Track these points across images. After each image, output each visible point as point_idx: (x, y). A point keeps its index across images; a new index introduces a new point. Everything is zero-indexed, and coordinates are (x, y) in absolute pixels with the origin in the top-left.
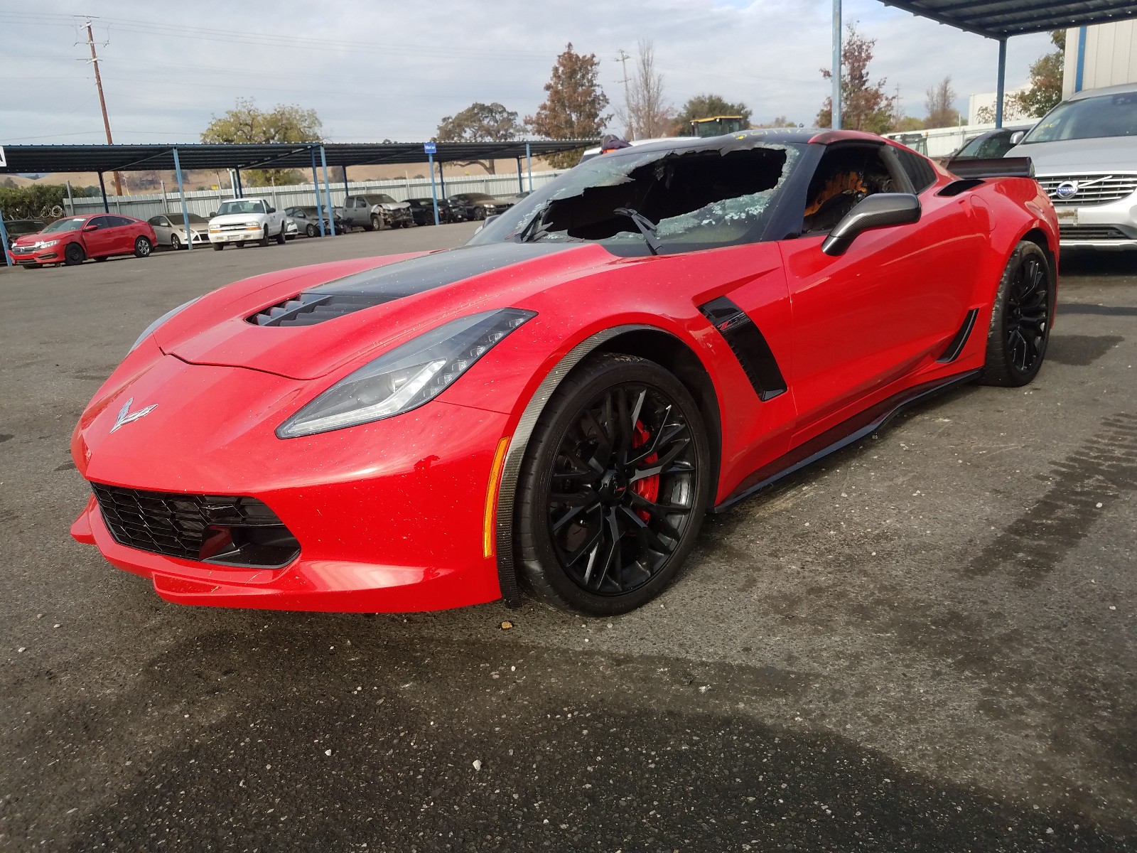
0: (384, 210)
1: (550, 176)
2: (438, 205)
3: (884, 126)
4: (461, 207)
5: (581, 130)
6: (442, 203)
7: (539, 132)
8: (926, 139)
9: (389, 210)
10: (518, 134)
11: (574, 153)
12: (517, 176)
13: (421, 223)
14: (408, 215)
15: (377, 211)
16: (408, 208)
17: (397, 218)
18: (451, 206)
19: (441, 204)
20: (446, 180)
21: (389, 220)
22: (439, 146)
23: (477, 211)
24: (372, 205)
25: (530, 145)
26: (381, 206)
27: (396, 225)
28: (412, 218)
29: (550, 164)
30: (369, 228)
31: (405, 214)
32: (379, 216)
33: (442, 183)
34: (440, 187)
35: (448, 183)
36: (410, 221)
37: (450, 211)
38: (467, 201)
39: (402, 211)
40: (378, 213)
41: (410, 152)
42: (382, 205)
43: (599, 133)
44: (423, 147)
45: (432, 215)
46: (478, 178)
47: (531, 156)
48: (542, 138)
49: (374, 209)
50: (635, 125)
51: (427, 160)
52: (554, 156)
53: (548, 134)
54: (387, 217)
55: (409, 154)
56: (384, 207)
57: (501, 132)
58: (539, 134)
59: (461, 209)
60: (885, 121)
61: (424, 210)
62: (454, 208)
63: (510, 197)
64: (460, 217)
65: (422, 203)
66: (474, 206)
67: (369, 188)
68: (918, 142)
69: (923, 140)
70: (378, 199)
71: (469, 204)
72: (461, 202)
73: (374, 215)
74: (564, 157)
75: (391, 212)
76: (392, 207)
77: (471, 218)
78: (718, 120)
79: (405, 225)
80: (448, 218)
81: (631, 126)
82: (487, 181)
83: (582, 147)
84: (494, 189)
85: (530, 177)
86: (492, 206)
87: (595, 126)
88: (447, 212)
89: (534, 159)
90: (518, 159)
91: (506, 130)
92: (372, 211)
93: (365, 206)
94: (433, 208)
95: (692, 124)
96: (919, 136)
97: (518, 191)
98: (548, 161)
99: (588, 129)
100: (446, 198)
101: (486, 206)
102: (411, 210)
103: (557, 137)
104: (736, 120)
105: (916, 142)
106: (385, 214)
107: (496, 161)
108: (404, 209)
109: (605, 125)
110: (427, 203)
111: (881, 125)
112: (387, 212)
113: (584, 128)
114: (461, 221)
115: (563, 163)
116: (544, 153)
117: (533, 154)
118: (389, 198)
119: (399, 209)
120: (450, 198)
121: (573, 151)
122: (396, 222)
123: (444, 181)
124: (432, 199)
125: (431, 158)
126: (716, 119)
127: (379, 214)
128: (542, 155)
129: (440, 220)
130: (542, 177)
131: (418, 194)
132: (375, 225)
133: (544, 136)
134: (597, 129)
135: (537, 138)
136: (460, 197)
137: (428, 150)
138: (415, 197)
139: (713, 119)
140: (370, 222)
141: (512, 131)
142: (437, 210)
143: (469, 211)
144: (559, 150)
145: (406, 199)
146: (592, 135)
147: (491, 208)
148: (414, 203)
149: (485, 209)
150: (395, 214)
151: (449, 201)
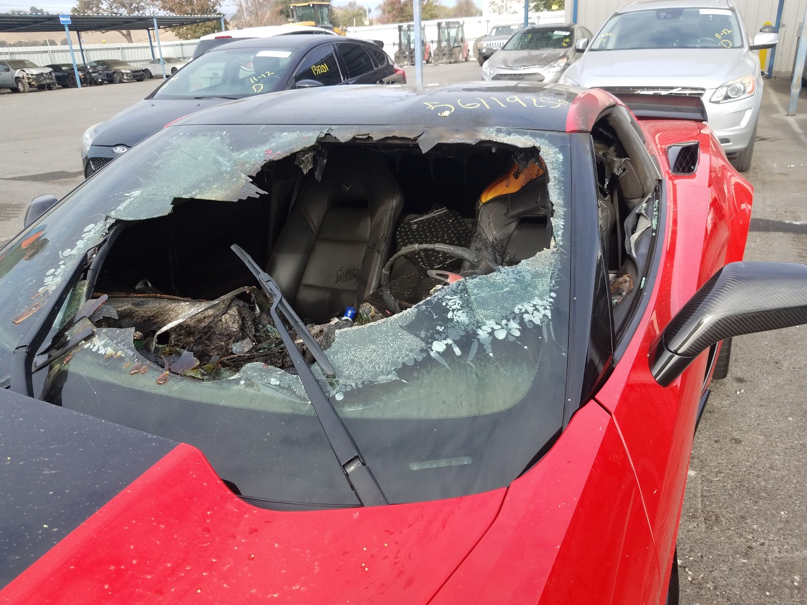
0: (27, 74)
1: (177, 45)
2: (78, 70)
3: (432, 14)
4: (100, 72)
5: (200, 8)
6: (82, 69)
7: (164, 8)
8: (463, 25)
9: (32, 75)
10: (148, 7)
11: (196, 27)
12: (149, 44)
13: (65, 86)
14: (51, 79)
15: (21, 75)
16: (50, 73)
17: (40, 81)
18: (91, 71)
19: (80, 69)
20: (84, 47)
21: (33, 83)
22: (73, 18)
23: (115, 75)
24: (15, 69)
25: (157, 19)
26: (24, 71)
27: (41, 88)
28: (56, 81)
29: (176, 35)
30: (15, 90)
31: (48, 78)
32: (23, 81)
33: (82, 50)
34: (80, 53)
35: (87, 50)
36: (54, 84)
37: (90, 75)
38: (105, 67)
39: (45, 75)
40: (21, 77)
41: (47, 23)
42: (25, 69)
43: (215, 11)
44: (59, 18)
45: (74, 79)
46: (115, 45)
47: (159, 28)
48: (167, 13)
49: (18, 73)
50: (244, 5)
51: (64, 30)
52: (180, 29)
53: (172, 10)
54: (31, 80)
55: (49, 23)
56: (27, 72)
57: (134, 5)
58: (164, 9)
59: (100, 74)
60: (433, 10)
61: (66, 74)
62: (94, 72)
63: (145, 63)
64: (100, 80)
65: (64, 68)
66: (112, 71)
67: (11, 53)
68: (458, 27)
69: (460, 26)
70: (20, 64)
71: (107, 69)
72: (100, 68)
73: (18, 79)
74: (187, 29)
75: (34, 76)
76: (35, 72)
77: (111, 82)
78: (311, 5)
79: (49, 87)
80: (88, 81)
81: (241, 6)
82: (122, 48)
83: (202, 22)
84: (130, 56)
85: (159, 46)
86: (128, 72)
87: (212, 5)
88: (88, 76)
89: (161, 31)
90: (149, 30)
91: (138, 4)
92: (16, 75)
93: (8, 70)
94: (74, 72)
95: (291, 7)
96: (458, 23)
97: (151, 57)
98: (175, 33)
99: (205, 7)
100: (86, 62)
101: (124, 71)
102: (53, 74)
103: (180, 12)
104: (325, 5)
105: (456, 27)
106: (29, 78)
107: (131, 31)
108: (47, 74)
109: (220, 4)
110: (68, 68)
111: (430, 13)
112: (30, 76)
113: (202, 6)
114: (101, 84)
115: (187, 35)
116: (170, 26)
117: (161, 27)
118: (32, 63)
119: (42, 74)
120: (89, 64)
121: (195, 25)
122: (40, 85)
123: (83, 48)
124: (72, 64)
125: (67, 28)
126: (309, 5)
127: (23, 78)
128: (169, 27)
129: (82, 83)
130: (171, 46)
131: (60, 59)
132: (21, 87)
133: (168, 11)
134: (213, 7)
135: (163, 13)
136: (99, 63)
137: (63, 21)
138: (58, 63)
139: (307, 4)
140: (15, 85)
141: (142, 4)
142: (78, 75)
143: (108, 75)
144: (183, 24)
145: (50, 64)
146: (210, 12)
147: (127, 73)
148: (56, 68)
149: (123, 74)
150: (39, 79)
151: (89, 67)
